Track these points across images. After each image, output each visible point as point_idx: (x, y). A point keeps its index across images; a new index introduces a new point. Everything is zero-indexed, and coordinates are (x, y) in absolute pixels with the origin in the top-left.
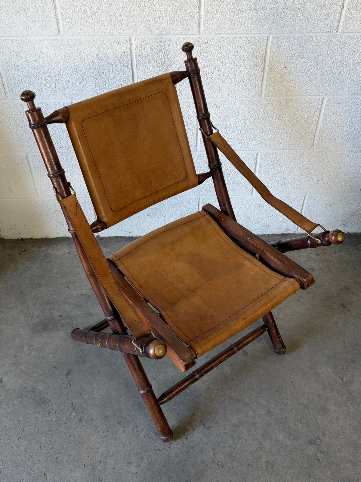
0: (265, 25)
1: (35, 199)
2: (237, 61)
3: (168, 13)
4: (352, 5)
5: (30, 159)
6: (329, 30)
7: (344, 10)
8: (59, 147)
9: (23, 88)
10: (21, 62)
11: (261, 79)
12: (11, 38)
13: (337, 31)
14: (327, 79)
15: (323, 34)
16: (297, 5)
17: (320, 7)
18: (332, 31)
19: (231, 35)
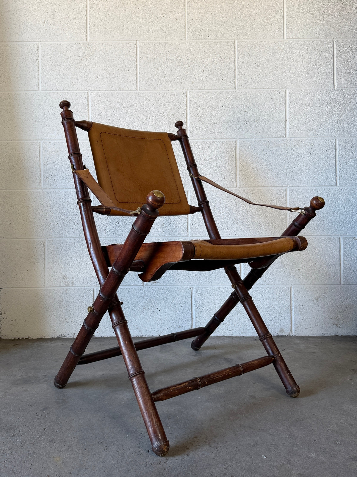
0: (233, 133)
1: (41, 288)
2: (215, 159)
3: (165, 125)
4: (292, 118)
5: (46, 244)
6: (280, 136)
7: (288, 122)
8: (73, 232)
9: (54, 180)
10: (58, 159)
11: (235, 173)
12: (54, 141)
13: (285, 137)
14: (286, 173)
15: (276, 139)
16: (254, 119)
17: (270, 120)
18: (282, 136)
19: (210, 140)
